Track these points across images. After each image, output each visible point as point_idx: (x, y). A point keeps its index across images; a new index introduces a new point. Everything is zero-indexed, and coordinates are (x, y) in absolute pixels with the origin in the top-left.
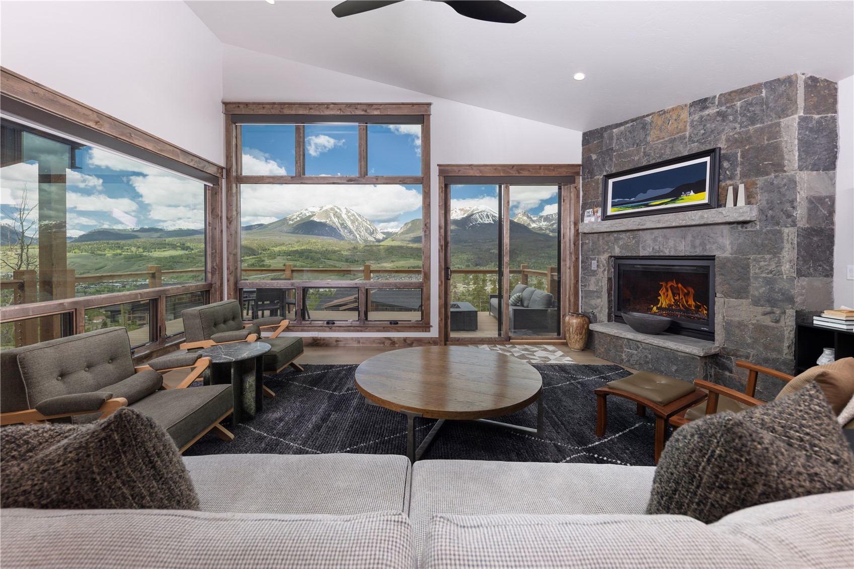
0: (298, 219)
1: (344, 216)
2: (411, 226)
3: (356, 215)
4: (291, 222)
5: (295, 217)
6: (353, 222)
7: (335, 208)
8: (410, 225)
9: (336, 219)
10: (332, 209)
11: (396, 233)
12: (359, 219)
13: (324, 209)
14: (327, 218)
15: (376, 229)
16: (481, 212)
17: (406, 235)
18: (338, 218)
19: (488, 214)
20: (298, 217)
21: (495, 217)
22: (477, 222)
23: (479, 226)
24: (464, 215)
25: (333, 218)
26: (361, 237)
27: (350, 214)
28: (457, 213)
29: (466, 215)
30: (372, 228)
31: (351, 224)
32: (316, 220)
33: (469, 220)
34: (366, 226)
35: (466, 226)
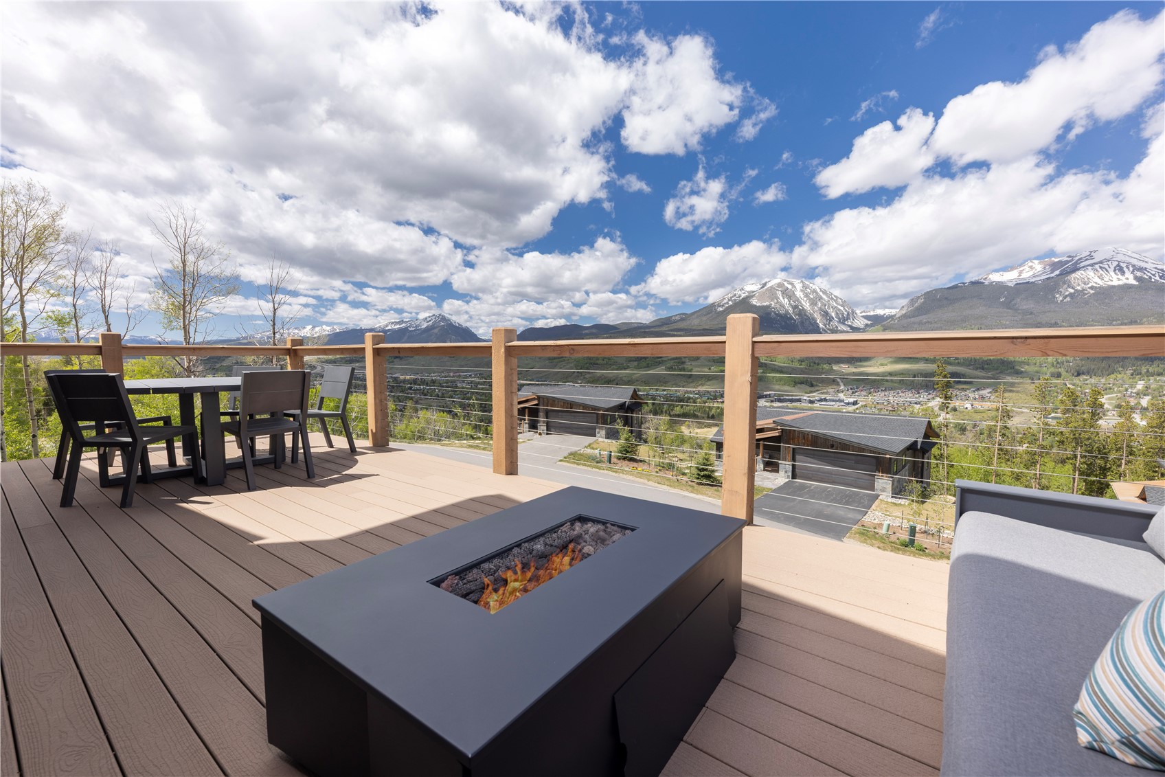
0: (731, 303)
1: (799, 294)
2: (923, 303)
3: (819, 290)
4: (721, 309)
5: (725, 301)
6: (813, 303)
7: (785, 283)
8: (921, 301)
9: (786, 300)
10: (780, 285)
11: (892, 317)
12: (824, 297)
13: (768, 285)
14: (772, 300)
15: (853, 312)
16: (1101, 262)
17: (912, 319)
18: (789, 298)
19: (1122, 264)
20: (729, 300)
21: (1141, 269)
22: (1088, 284)
23: (1092, 292)
24: (1052, 273)
25: (781, 298)
26: (826, 326)
27: (809, 291)
28: (1034, 271)
29: (1057, 272)
30: (846, 311)
31: (810, 305)
32: (755, 304)
33: (1064, 283)
34: (836, 307)
35: (1057, 296)
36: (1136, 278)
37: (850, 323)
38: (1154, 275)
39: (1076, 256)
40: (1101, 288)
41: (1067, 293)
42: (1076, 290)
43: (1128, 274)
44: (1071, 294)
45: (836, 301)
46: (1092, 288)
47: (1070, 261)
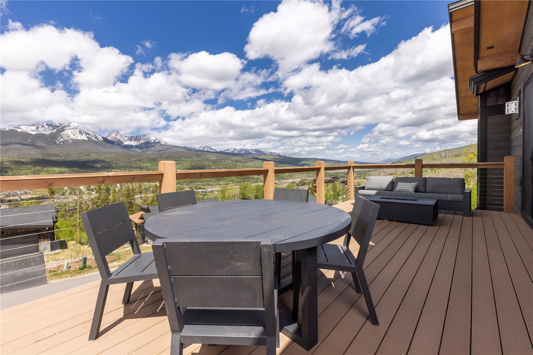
16: (73, 129)
19: (81, 131)
21: (88, 134)
22: (69, 137)
23: (71, 141)
24: (53, 130)
28: (44, 128)
29: (55, 130)
33: (59, 136)
35: (57, 141)
36: (87, 137)
38: (93, 137)
39: (63, 124)
40: (74, 140)
41: (61, 141)
42: (65, 140)
43: (84, 135)
44: (62, 141)
46: (71, 139)
47: (60, 126)
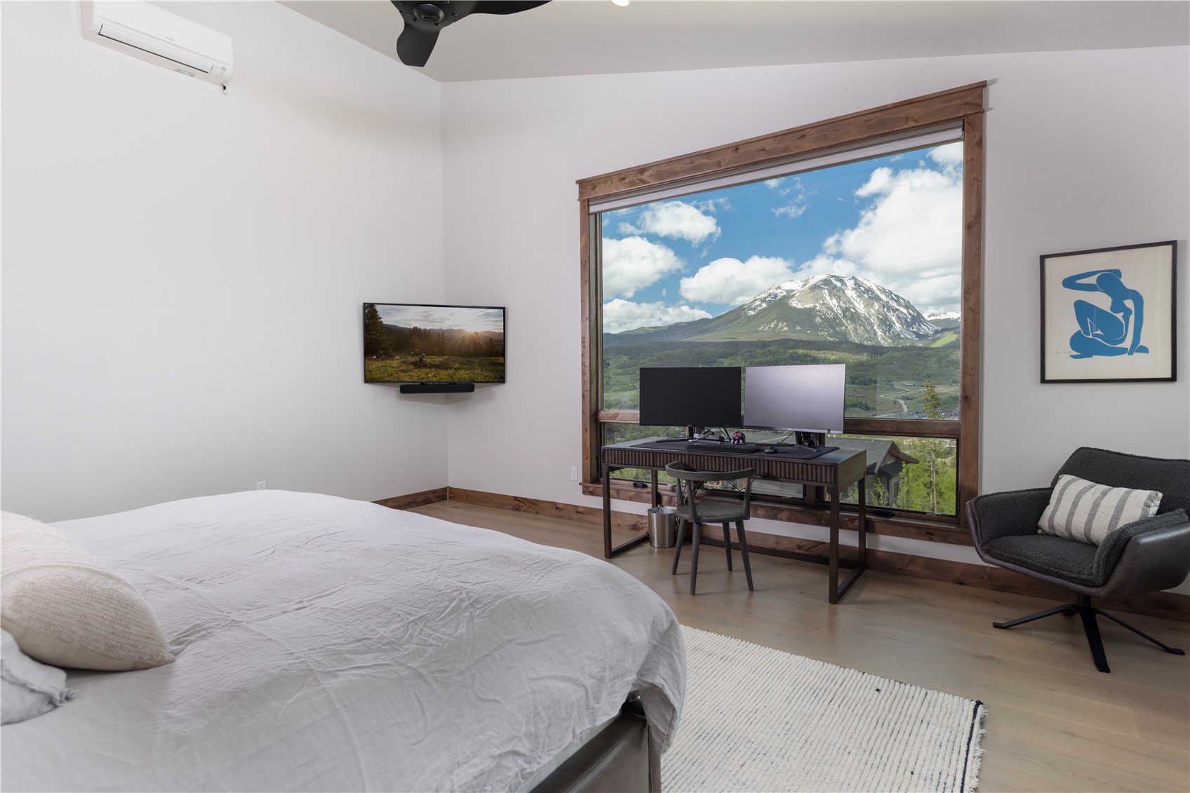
0: (764, 305)
1: (850, 293)
3: (875, 289)
4: (752, 313)
5: (758, 303)
6: (869, 304)
7: (833, 280)
9: (835, 301)
10: (826, 282)
12: (882, 296)
13: (812, 283)
14: (817, 301)
15: (919, 315)
18: (839, 299)
20: (762, 301)
25: (828, 298)
26: (885, 334)
27: (863, 289)
30: (910, 314)
31: (865, 307)
32: (796, 306)
34: (897, 310)
37: (915, 330)
45: (897, 301)
